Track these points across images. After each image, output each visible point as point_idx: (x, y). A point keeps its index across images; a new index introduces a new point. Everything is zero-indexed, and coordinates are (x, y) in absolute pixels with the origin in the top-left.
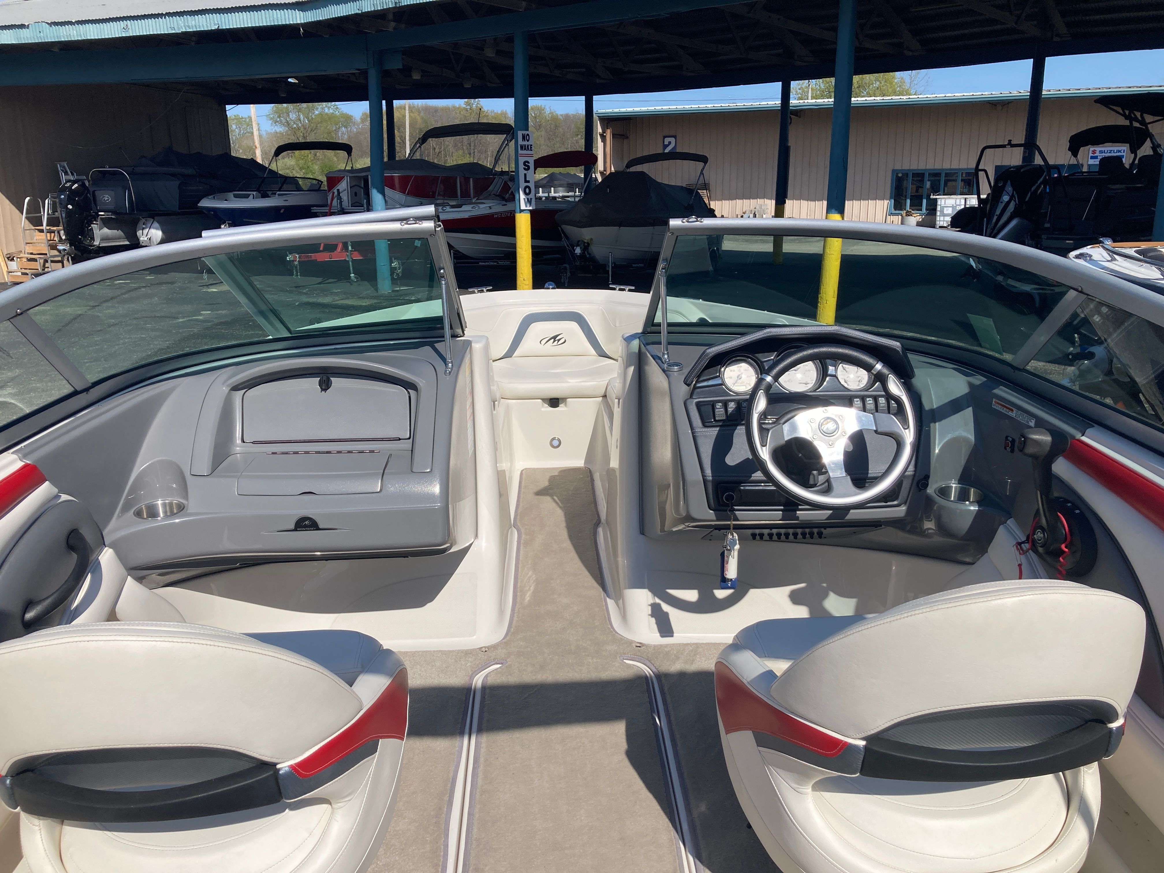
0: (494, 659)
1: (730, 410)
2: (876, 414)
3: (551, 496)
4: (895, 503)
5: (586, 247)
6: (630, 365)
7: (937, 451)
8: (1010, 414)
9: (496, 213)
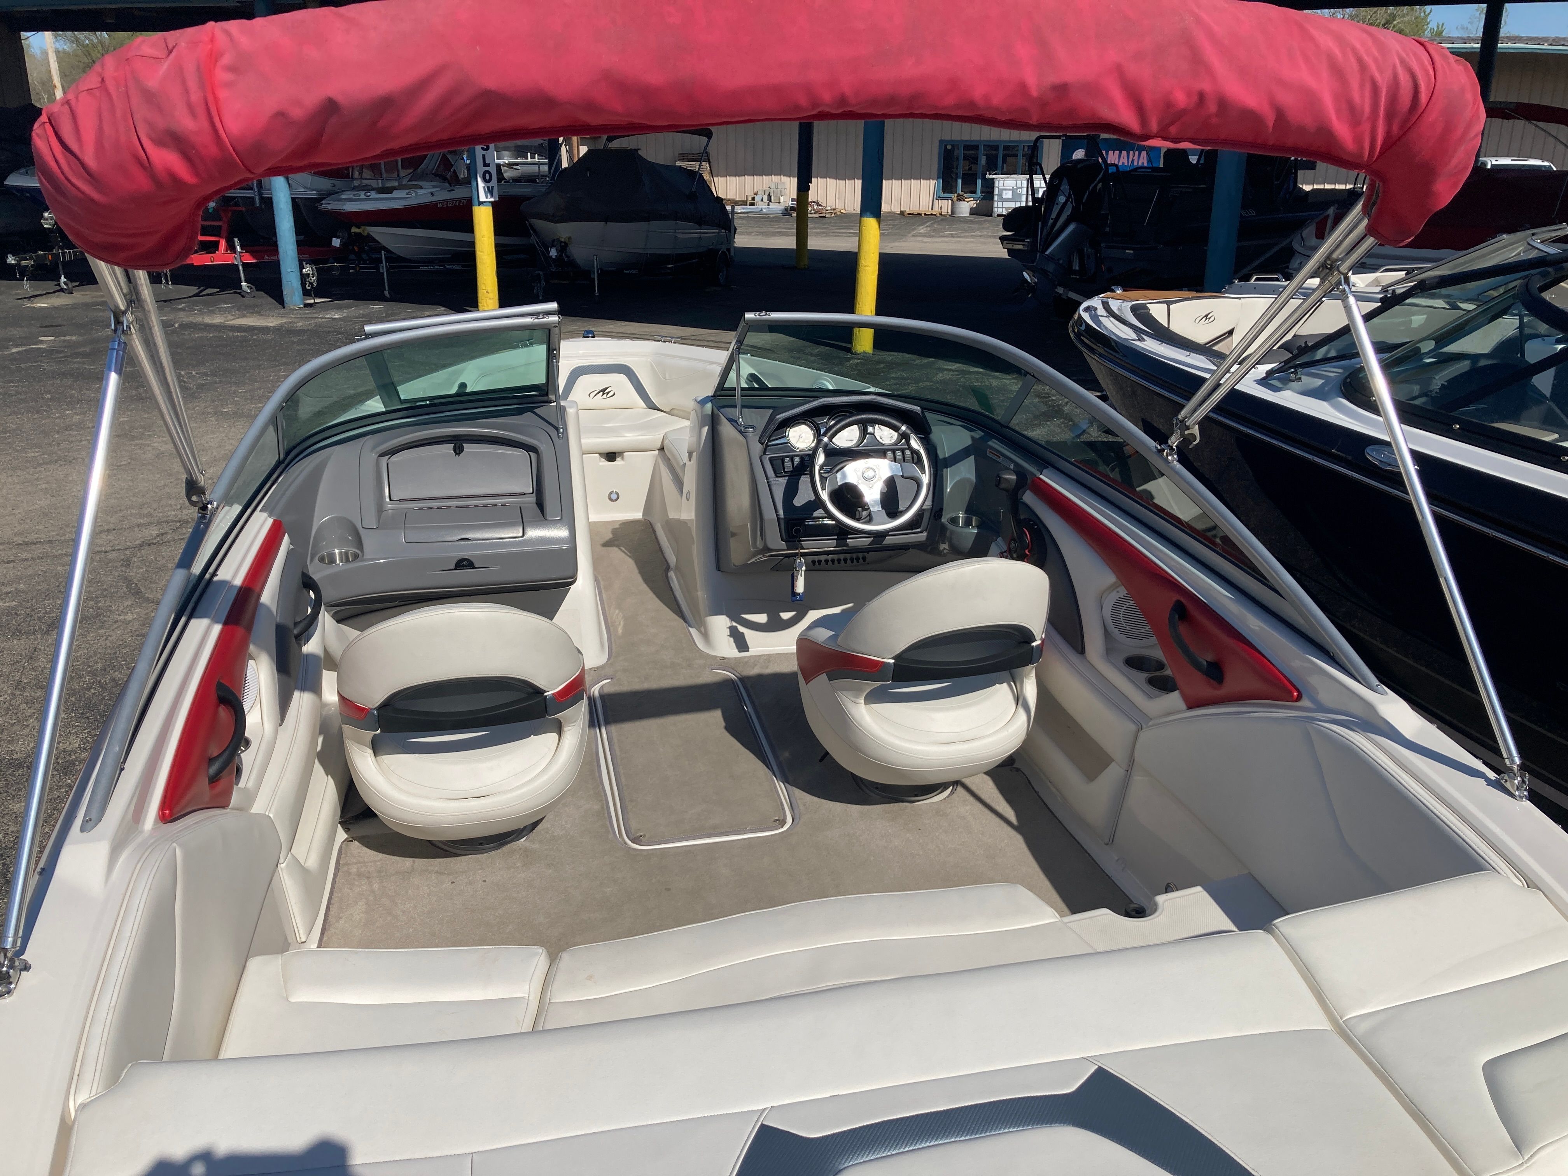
0: (605, 676)
1: (796, 463)
2: (903, 463)
3: (618, 546)
4: (919, 530)
5: (563, 247)
6: (705, 426)
7: (948, 490)
8: (998, 460)
9: (441, 202)
